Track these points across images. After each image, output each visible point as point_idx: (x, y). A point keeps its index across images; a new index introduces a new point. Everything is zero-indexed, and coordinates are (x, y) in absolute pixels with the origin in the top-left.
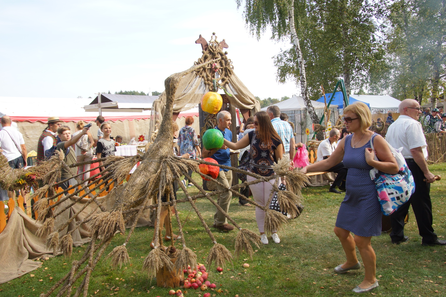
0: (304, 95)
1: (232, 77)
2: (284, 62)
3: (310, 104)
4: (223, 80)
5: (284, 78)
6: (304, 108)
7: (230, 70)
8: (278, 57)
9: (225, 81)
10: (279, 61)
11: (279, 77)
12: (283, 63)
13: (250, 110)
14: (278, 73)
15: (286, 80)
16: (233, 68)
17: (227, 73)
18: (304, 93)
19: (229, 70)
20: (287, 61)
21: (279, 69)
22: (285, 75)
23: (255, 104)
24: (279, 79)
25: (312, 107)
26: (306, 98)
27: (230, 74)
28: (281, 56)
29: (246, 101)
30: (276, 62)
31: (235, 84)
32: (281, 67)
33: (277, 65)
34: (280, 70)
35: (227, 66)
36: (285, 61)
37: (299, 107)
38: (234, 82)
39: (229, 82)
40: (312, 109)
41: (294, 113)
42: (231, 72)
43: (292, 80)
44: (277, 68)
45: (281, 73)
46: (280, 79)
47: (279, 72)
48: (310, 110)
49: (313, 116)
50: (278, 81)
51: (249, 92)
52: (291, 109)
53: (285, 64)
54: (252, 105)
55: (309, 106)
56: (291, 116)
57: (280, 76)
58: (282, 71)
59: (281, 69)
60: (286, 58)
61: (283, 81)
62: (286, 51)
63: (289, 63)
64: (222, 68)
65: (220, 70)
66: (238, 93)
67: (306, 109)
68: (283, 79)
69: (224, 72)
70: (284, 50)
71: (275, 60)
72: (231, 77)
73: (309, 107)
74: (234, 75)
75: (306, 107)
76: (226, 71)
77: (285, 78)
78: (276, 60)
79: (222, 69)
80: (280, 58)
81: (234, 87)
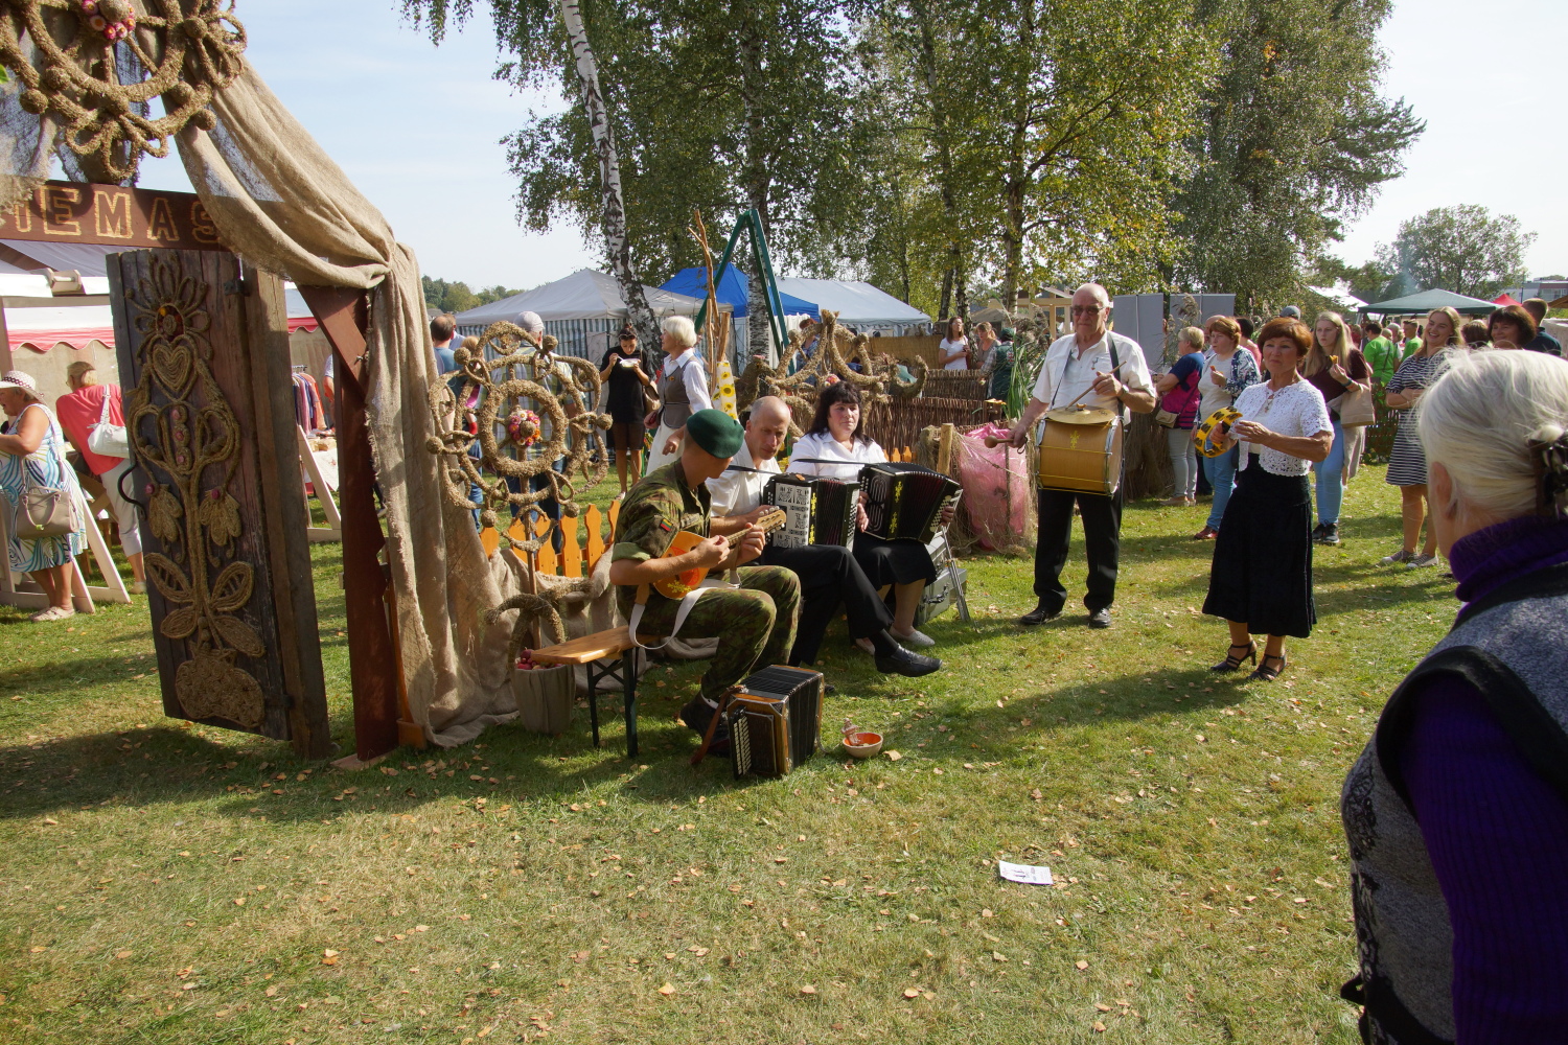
0: (618, 262)
1: (238, 92)
2: (543, 160)
3: (638, 296)
4: (173, 101)
5: (544, 215)
6: (620, 312)
7: (221, 45)
8: (520, 141)
9: (189, 111)
10: (525, 155)
11: (525, 209)
12: (539, 161)
13: (362, 291)
14: (521, 195)
15: (551, 221)
16: (240, 37)
17: (200, 59)
18: (619, 255)
19: (209, 43)
20: (552, 154)
21: (527, 181)
22: (548, 204)
23: (391, 263)
24: (526, 217)
25: (647, 306)
26: (627, 276)
27: (224, 70)
28: (532, 135)
29: (336, 241)
30: (517, 158)
31: (257, 138)
32: (533, 175)
33: (517, 169)
34: (528, 187)
35: (193, 18)
36: (546, 156)
37: (601, 308)
38: (250, 123)
39: (211, 114)
40: (648, 314)
41: (582, 328)
42: (232, 65)
43: (572, 220)
44: (519, 180)
45: (533, 197)
46: (531, 215)
47: (527, 193)
48: (640, 320)
49: (650, 340)
50: (523, 223)
51: (354, 193)
52: (571, 313)
53: (548, 167)
54: (373, 268)
55: (637, 304)
56: (571, 339)
57: (529, 206)
58: (536, 189)
59: (533, 184)
60: (550, 143)
61: (539, 223)
62: (547, 121)
63: (558, 162)
64: (160, 21)
65: (151, 38)
66: (283, 193)
67: (625, 315)
68: (539, 217)
69: (177, 56)
70: (542, 115)
71: (512, 150)
72: (229, 91)
73: (636, 307)
74: (252, 81)
75: (625, 307)
76: (192, 52)
77: (549, 213)
78: (516, 149)
79: (161, 33)
80: (527, 143)
81: (251, 155)
